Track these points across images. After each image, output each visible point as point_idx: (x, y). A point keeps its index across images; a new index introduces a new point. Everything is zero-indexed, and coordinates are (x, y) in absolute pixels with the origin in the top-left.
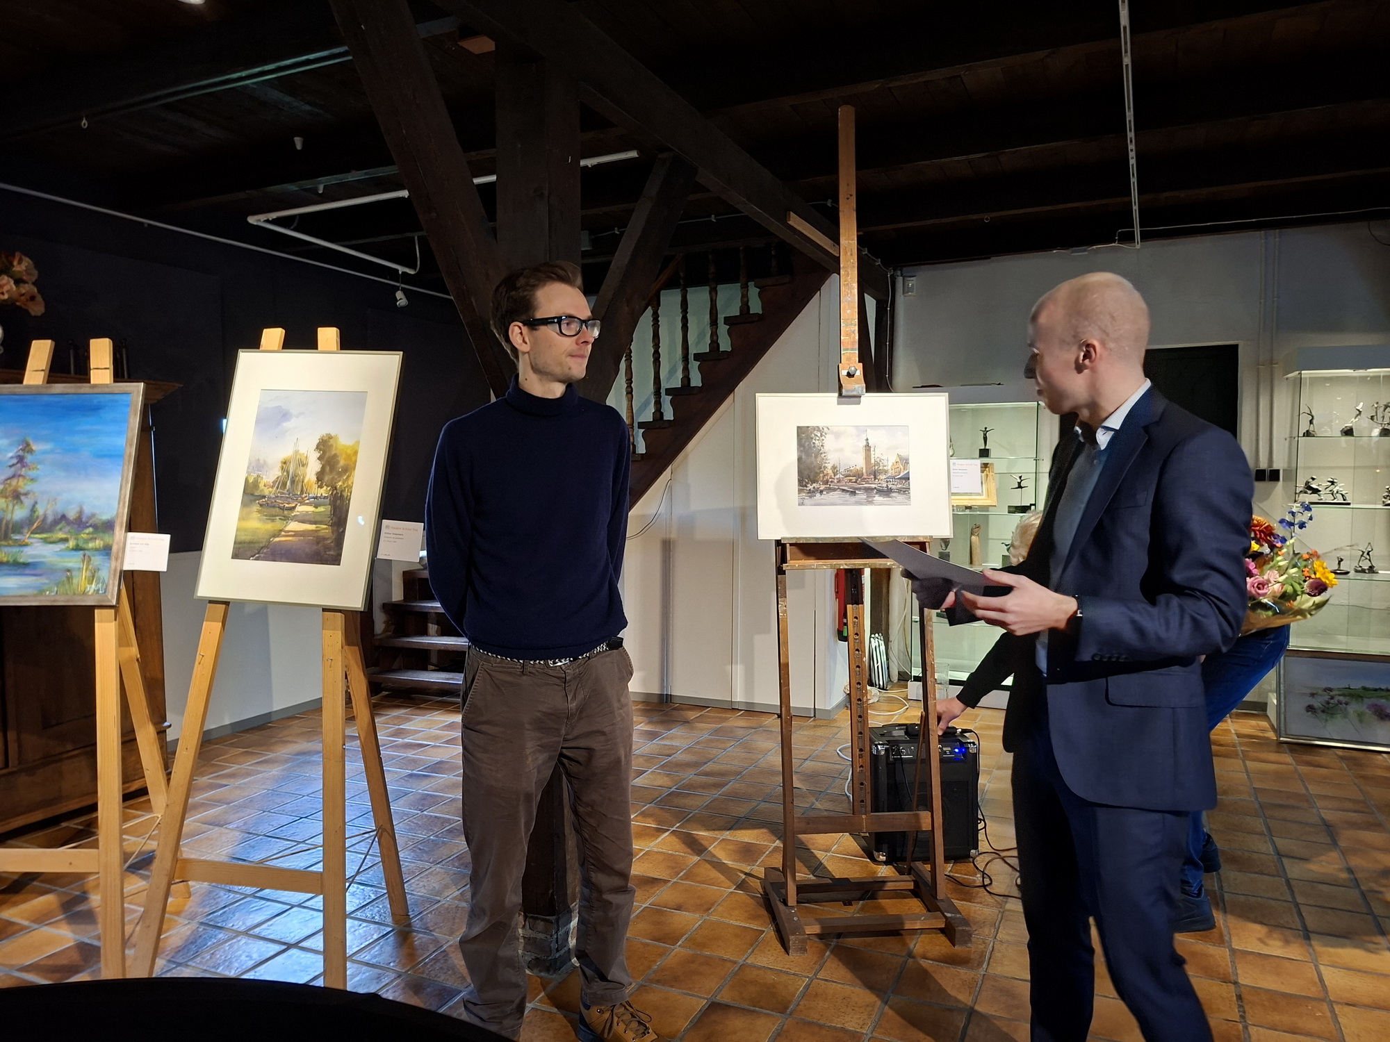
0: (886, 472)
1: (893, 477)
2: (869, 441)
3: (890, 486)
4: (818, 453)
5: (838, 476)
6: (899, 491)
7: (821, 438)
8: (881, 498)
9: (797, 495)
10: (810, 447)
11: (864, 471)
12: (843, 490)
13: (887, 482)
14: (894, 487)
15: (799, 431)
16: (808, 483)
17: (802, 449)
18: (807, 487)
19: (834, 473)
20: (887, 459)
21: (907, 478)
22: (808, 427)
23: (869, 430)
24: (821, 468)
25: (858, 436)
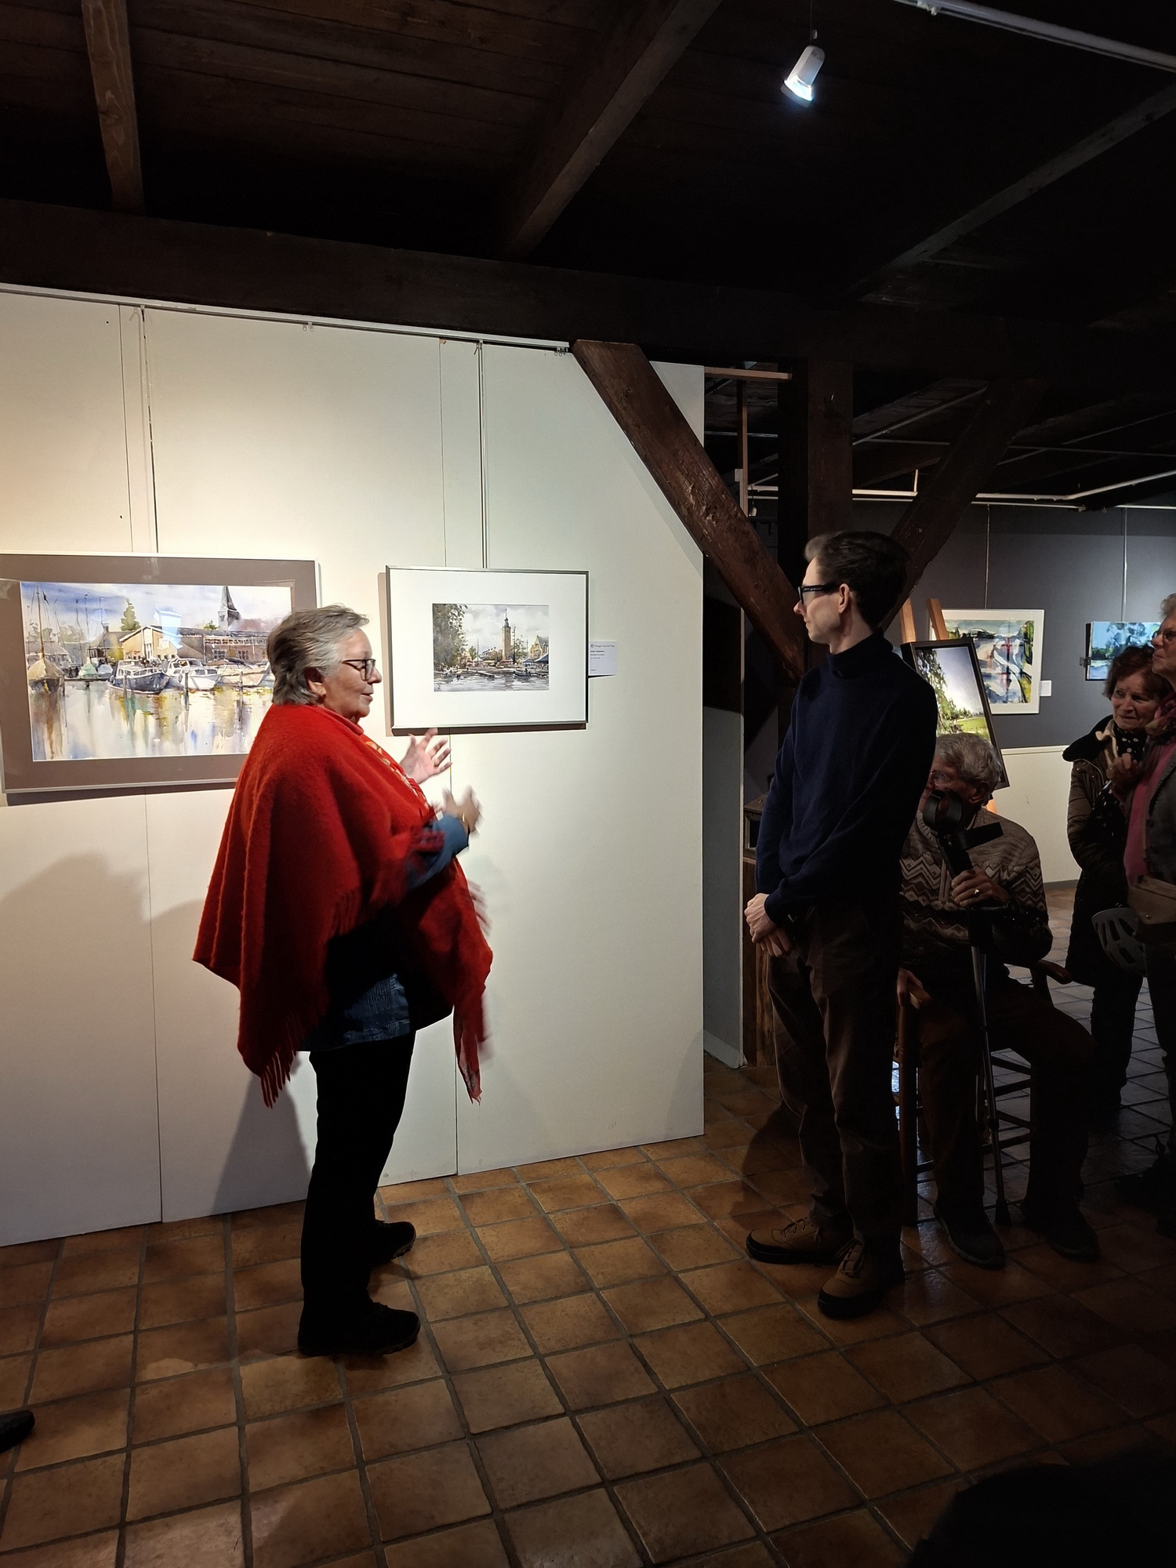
0: (525, 655)
1: (533, 661)
2: (509, 622)
3: (529, 670)
4: (456, 633)
5: (476, 660)
6: (538, 675)
7: (459, 617)
8: (520, 683)
9: (433, 680)
10: (447, 628)
12: (481, 674)
13: (526, 665)
14: (533, 671)
15: (436, 608)
16: (444, 667)
17: (438, 629)
18: (443, 671)
19: (472, 656)
20: (528, 642)
21: (545, 662)
22: (445, 605)
23: (508, 609)
24: (458, 650)
25: (498, 615)
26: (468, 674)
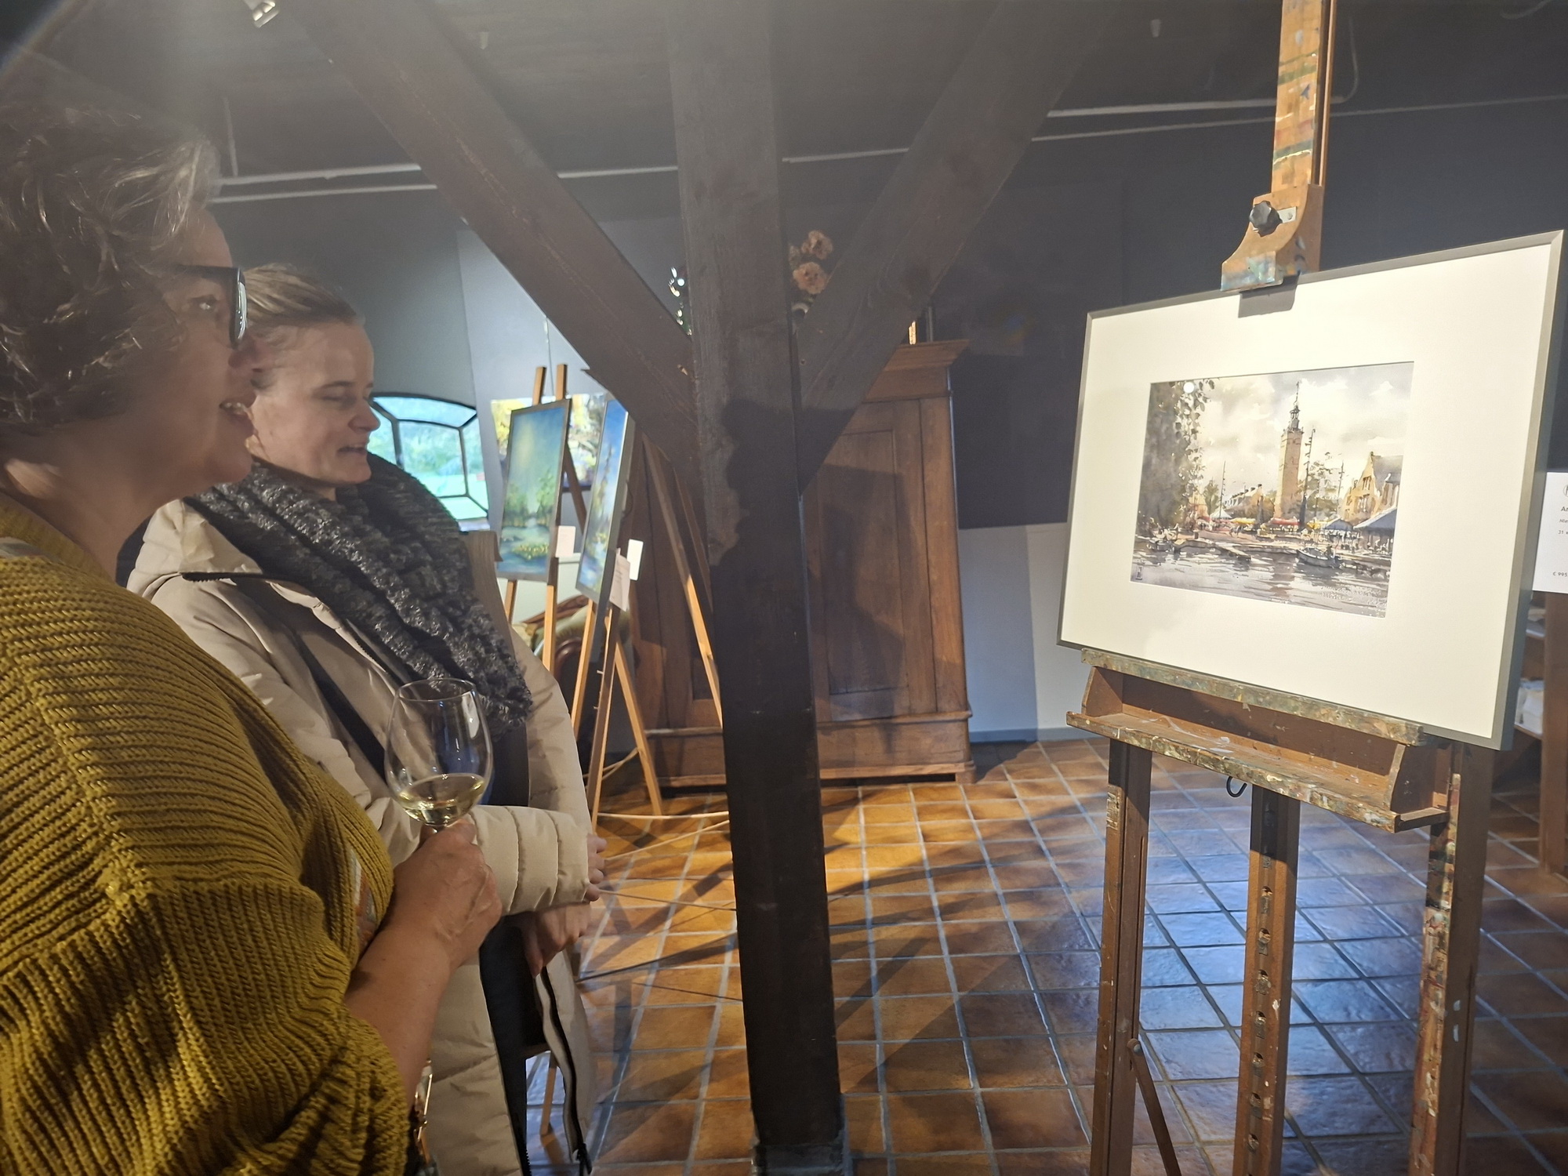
0: (1331, 507)
1: (1349, 525)
2: (1300, 416)
3: (1336, 551)
4: (1184, 450)
5: (1215, 515)
6: (1360, 569)
7: (1194, 412)
9: (1131, 554)
10: (1169, 436)
11: (1278, 502)
12: (1224, 552)
13: (1331, 537)
14: (1346, 555)
15: (1155, 396)
16: (1153, 526)
17: (1154, 440)
18: (1152, 536)
19: (1209, 504)
20: (1339, 470)
21: (1385, 530)
22: (1172, 384)
23: (1305, 383)
24: (1184, 488)
25: (1276, 400)
26: (1195, 548)
